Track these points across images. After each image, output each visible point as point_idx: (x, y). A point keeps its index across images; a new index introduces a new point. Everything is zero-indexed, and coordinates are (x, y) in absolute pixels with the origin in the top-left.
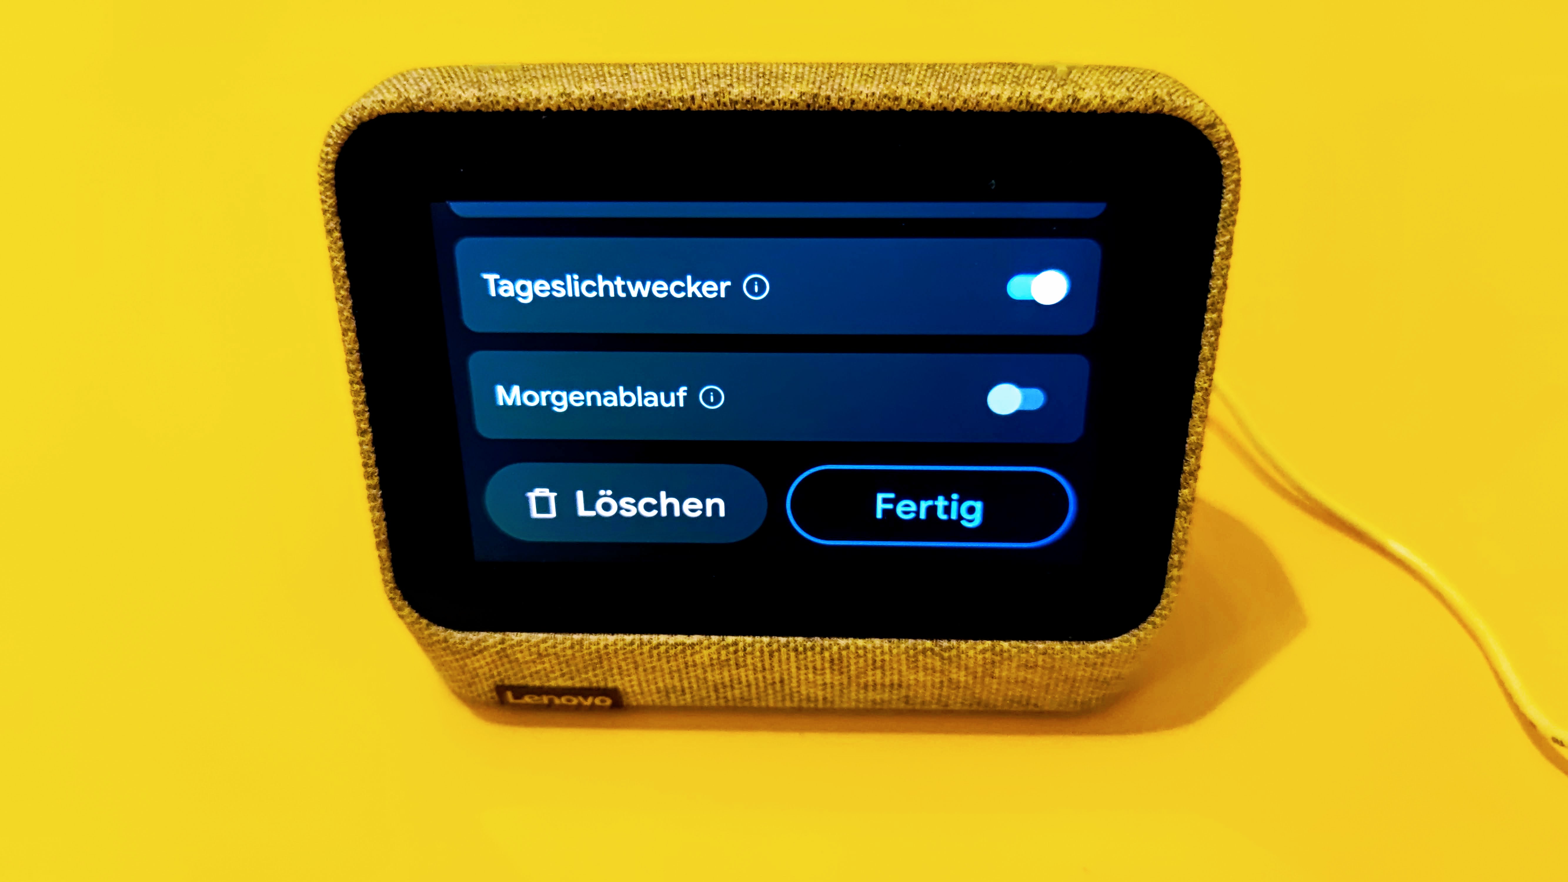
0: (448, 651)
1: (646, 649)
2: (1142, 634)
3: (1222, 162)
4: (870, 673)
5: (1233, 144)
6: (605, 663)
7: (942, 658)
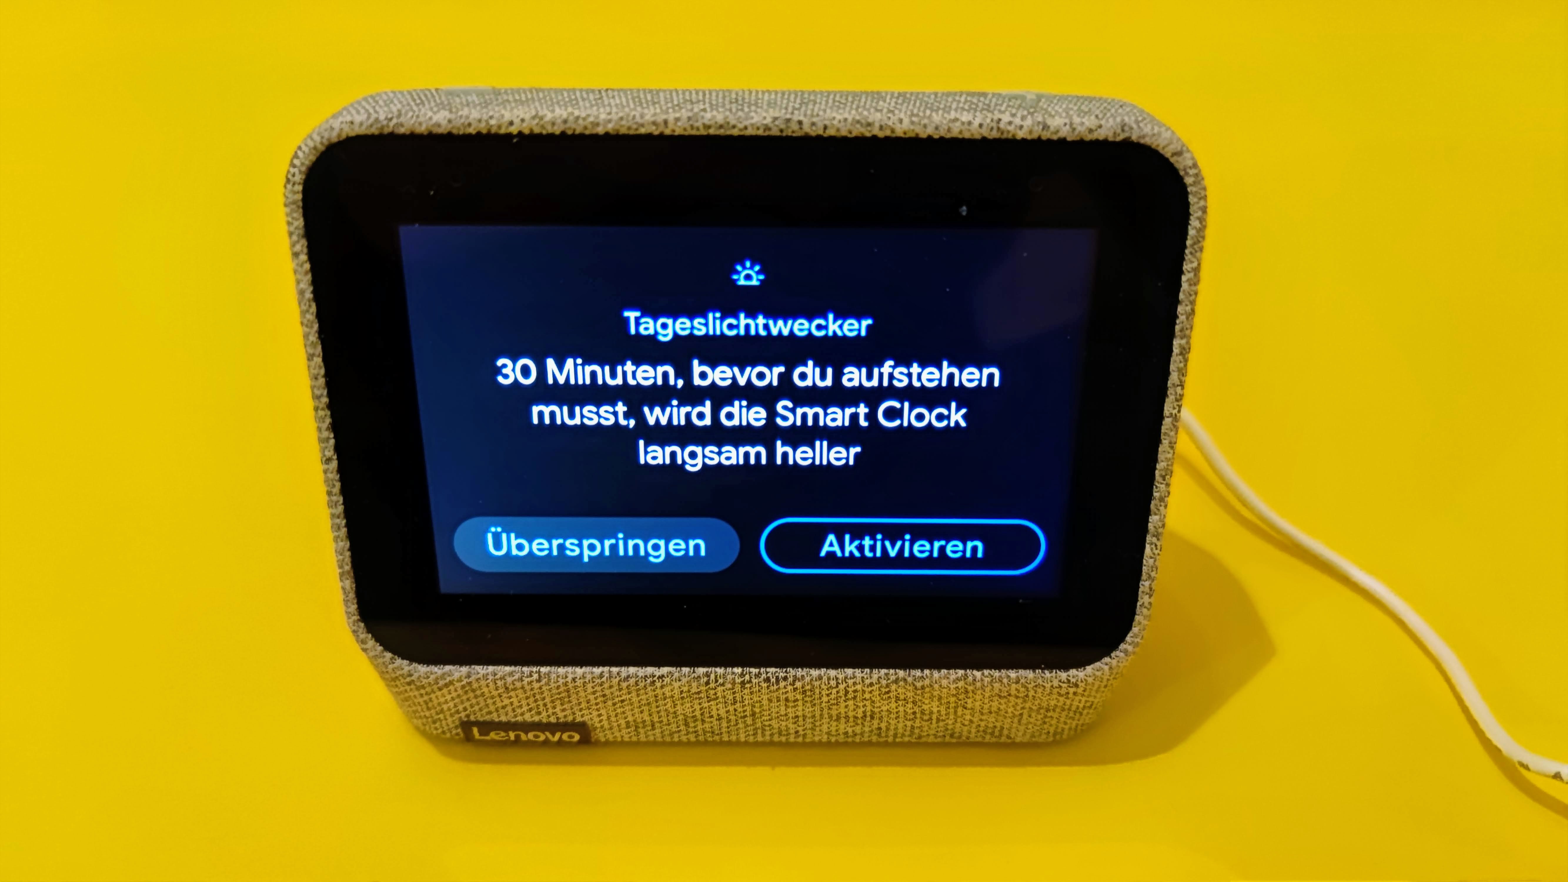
0: (413, 686)
1: (615, 681)
2: (1114, 662)
3: (1189, 189)
4: (843, 705)
5: (1200, 171)
6: (574, 697)
7: (916, 688)
